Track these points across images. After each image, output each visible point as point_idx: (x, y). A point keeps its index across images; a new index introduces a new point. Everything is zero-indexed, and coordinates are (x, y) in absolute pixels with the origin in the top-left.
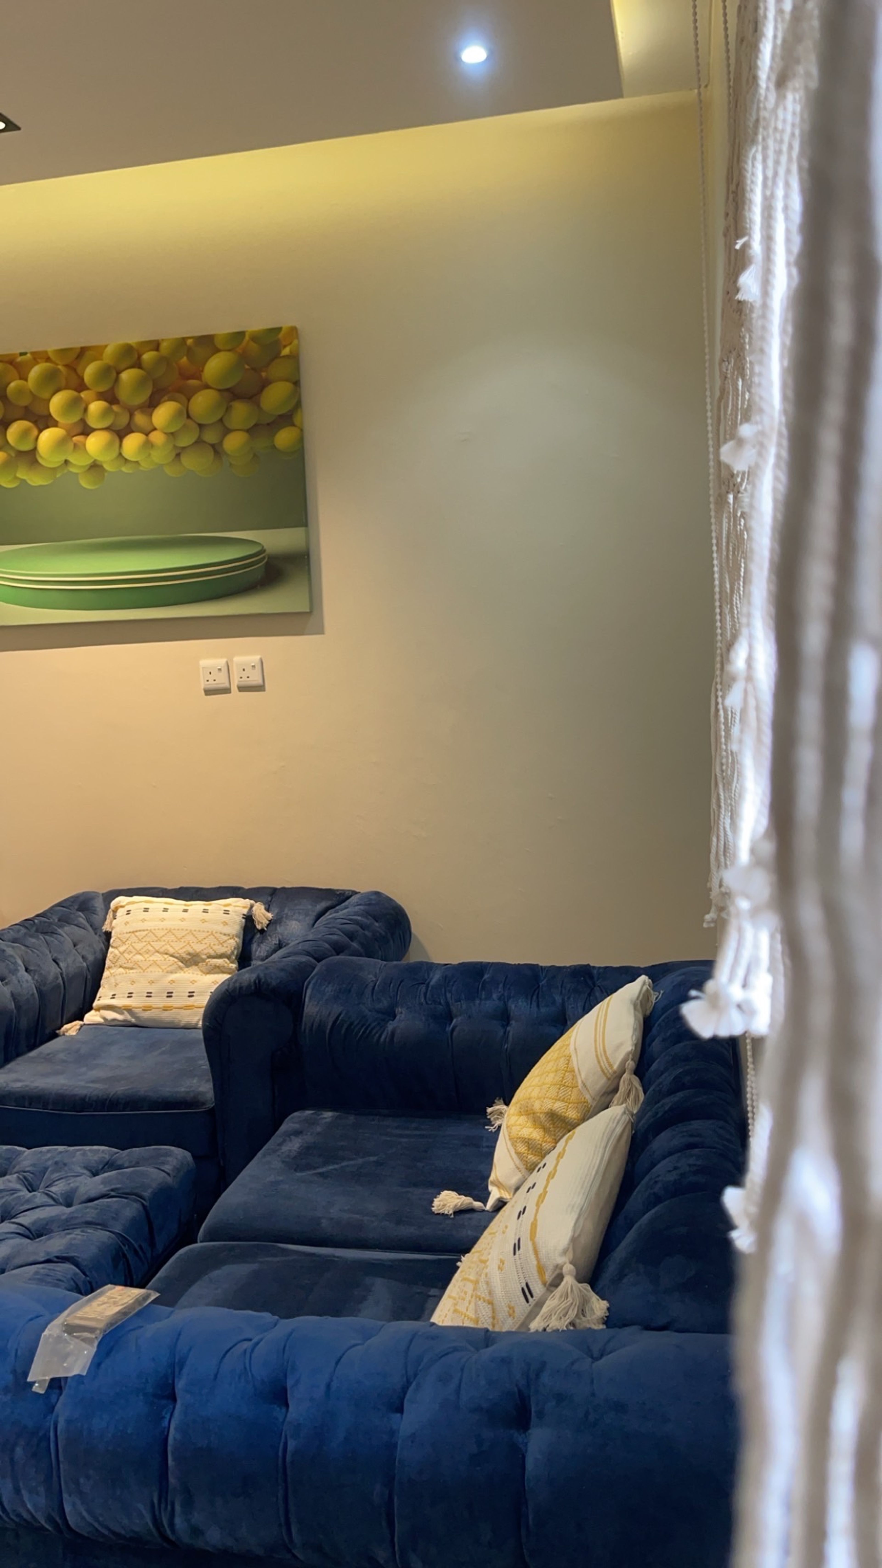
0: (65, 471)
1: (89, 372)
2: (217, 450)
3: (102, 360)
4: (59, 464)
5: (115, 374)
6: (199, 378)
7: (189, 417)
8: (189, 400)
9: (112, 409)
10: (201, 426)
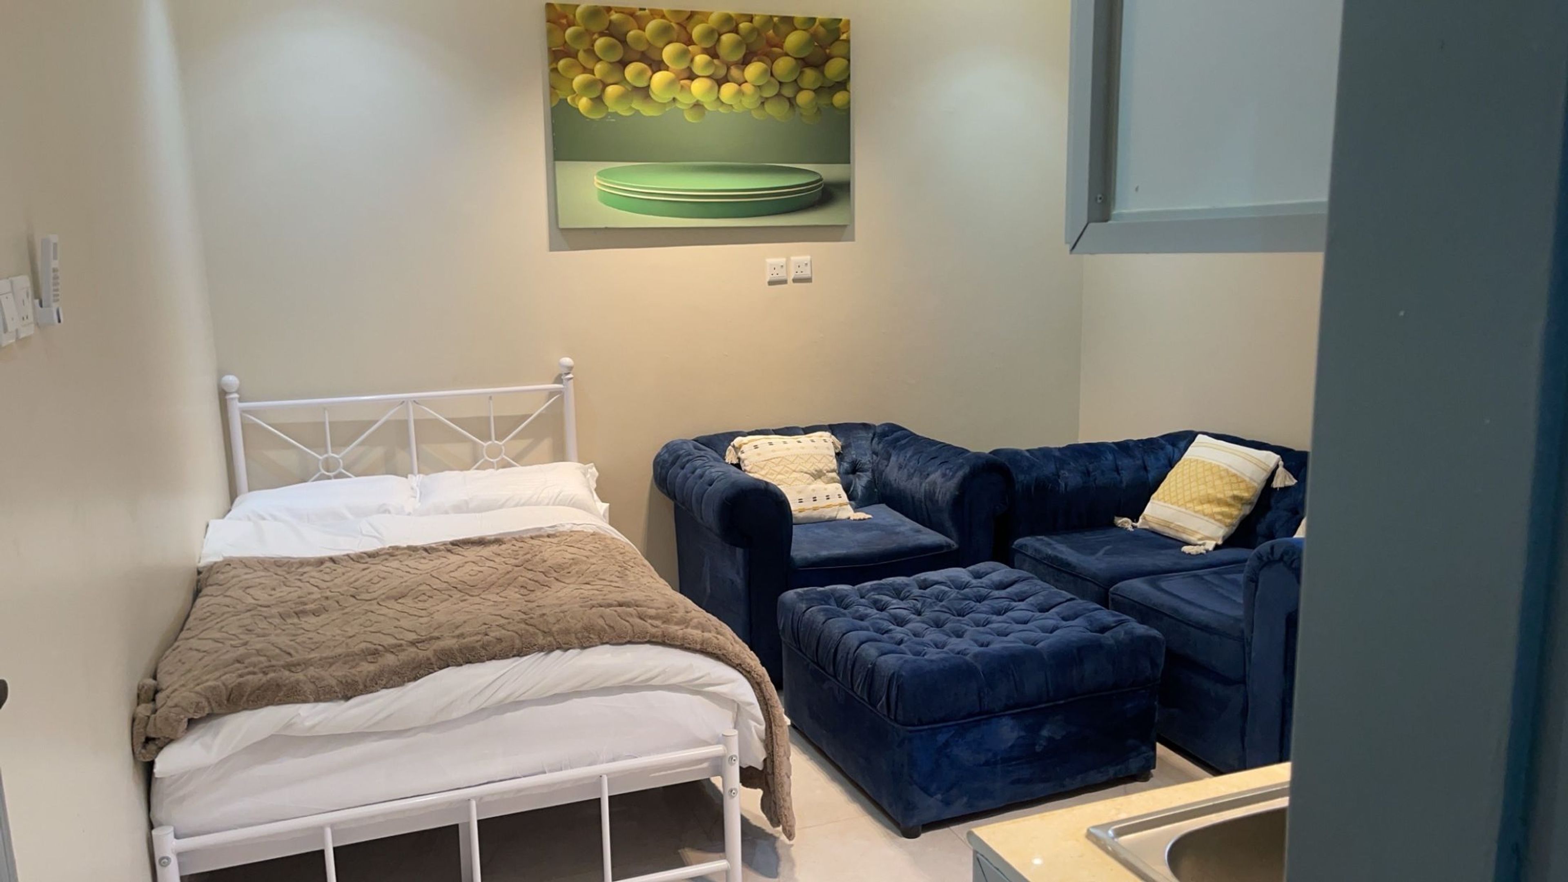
0: (674, 106)
1: (697, 31)
2: (791, 101)
3: (707, 23)
4: (668, 100)
5: (716, 36)
6: (781, 47)
7: (772, 75)
8: (773, 63)
9: (713, 63)
10: (781, 83)
